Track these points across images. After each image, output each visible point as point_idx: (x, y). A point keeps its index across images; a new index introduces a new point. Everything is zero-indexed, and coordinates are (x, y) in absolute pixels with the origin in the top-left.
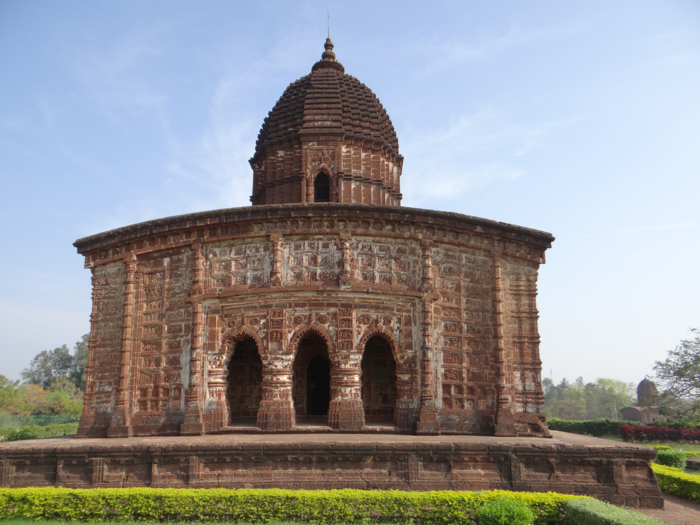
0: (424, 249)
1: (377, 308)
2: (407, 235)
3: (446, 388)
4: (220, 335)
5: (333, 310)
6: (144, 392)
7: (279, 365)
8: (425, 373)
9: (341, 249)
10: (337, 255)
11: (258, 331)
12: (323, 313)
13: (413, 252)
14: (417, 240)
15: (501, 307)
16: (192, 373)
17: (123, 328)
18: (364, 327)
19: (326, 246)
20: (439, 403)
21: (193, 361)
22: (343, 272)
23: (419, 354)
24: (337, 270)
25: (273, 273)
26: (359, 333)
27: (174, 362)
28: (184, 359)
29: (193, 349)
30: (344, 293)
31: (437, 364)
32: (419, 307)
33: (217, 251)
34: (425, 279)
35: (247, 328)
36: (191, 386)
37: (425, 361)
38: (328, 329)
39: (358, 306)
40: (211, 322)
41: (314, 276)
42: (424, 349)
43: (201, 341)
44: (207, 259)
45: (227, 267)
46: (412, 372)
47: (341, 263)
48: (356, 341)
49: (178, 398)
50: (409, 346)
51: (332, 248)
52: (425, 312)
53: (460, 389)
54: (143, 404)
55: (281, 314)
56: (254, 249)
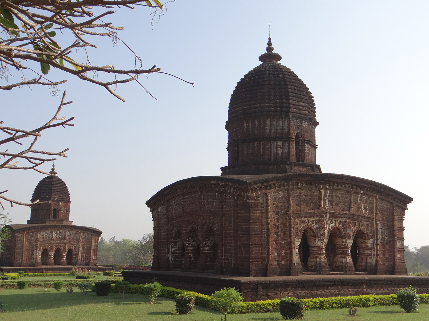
0: (80, 234)
1: (71, 244)
2: (77, 231)
3: (81, 258)
4: (42, 249)
5: (63, 244)
6: (27, 259)
7: (52, 254)
8: (78, 256)
9: (65, 233)
10: (64, 234)
11: (49, 248)
12: (61, 245)
13: (78, 234)
14: (79, 232)
15: (92, 245)
16: (36, 255)
17: (23, 247)
18: (68, 247)
19: (62, 232)
20: (80, 261)
21: (36, 253)
22: (65, 237)
23: (77, 253)
24: (64, 237)
25: (52, 237)
26: (67, 248)
27: (33, 253)
28: (35, 253)
29: (37, 251)
30: (65, 241)
31: (80, 254)
32: (78, 244)
33: (41, 232)
34: (80, 239)
35: (46, 247)
36: (36, 258)
37: (78, 254)
38: (62, 248)
39: (67, 244)
40: (40, 246)
41: (59, 238)
42: (78, 252)
43: (38, 250)
44: (39, 234)
45: (43, 236)
46: (76, 256)
47: (65, 236)
48: (66, 250)
49: (33, 260)
50: (76, 251)
51: (63, 233)
52: (79, 245)
53: (83, 259)
54: (26, 261)
55: (53, 245)
56: (49, 232)
